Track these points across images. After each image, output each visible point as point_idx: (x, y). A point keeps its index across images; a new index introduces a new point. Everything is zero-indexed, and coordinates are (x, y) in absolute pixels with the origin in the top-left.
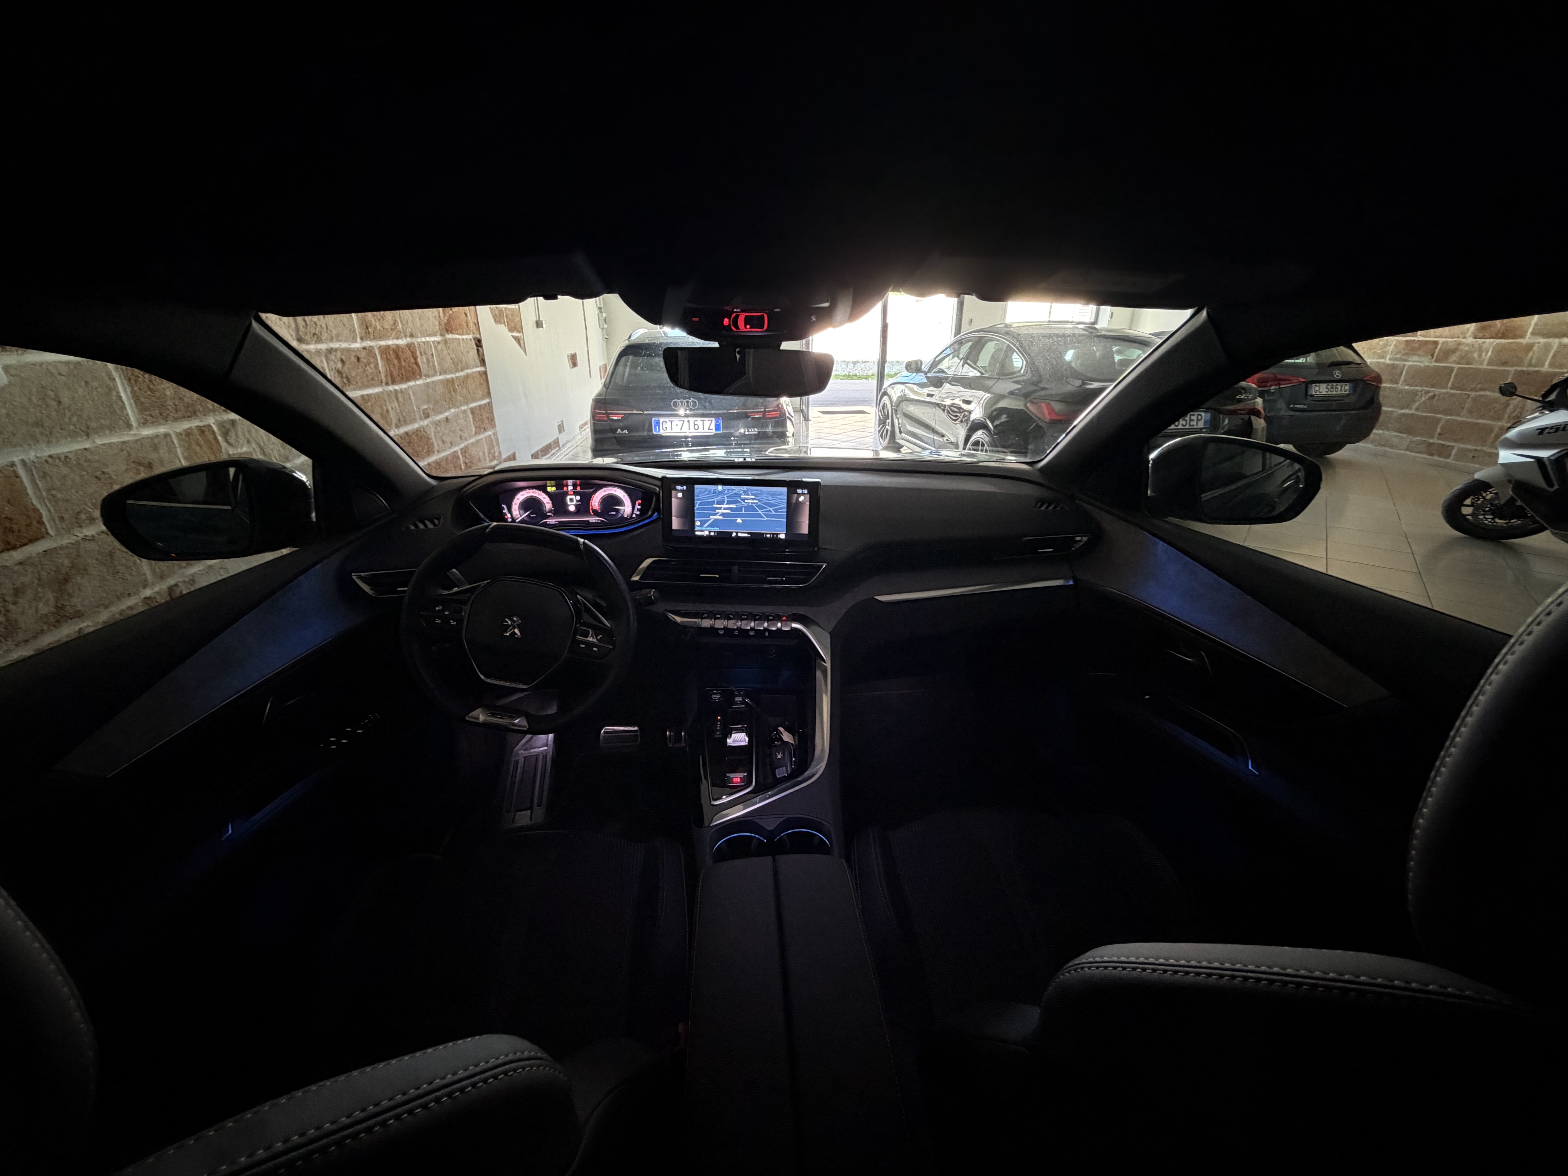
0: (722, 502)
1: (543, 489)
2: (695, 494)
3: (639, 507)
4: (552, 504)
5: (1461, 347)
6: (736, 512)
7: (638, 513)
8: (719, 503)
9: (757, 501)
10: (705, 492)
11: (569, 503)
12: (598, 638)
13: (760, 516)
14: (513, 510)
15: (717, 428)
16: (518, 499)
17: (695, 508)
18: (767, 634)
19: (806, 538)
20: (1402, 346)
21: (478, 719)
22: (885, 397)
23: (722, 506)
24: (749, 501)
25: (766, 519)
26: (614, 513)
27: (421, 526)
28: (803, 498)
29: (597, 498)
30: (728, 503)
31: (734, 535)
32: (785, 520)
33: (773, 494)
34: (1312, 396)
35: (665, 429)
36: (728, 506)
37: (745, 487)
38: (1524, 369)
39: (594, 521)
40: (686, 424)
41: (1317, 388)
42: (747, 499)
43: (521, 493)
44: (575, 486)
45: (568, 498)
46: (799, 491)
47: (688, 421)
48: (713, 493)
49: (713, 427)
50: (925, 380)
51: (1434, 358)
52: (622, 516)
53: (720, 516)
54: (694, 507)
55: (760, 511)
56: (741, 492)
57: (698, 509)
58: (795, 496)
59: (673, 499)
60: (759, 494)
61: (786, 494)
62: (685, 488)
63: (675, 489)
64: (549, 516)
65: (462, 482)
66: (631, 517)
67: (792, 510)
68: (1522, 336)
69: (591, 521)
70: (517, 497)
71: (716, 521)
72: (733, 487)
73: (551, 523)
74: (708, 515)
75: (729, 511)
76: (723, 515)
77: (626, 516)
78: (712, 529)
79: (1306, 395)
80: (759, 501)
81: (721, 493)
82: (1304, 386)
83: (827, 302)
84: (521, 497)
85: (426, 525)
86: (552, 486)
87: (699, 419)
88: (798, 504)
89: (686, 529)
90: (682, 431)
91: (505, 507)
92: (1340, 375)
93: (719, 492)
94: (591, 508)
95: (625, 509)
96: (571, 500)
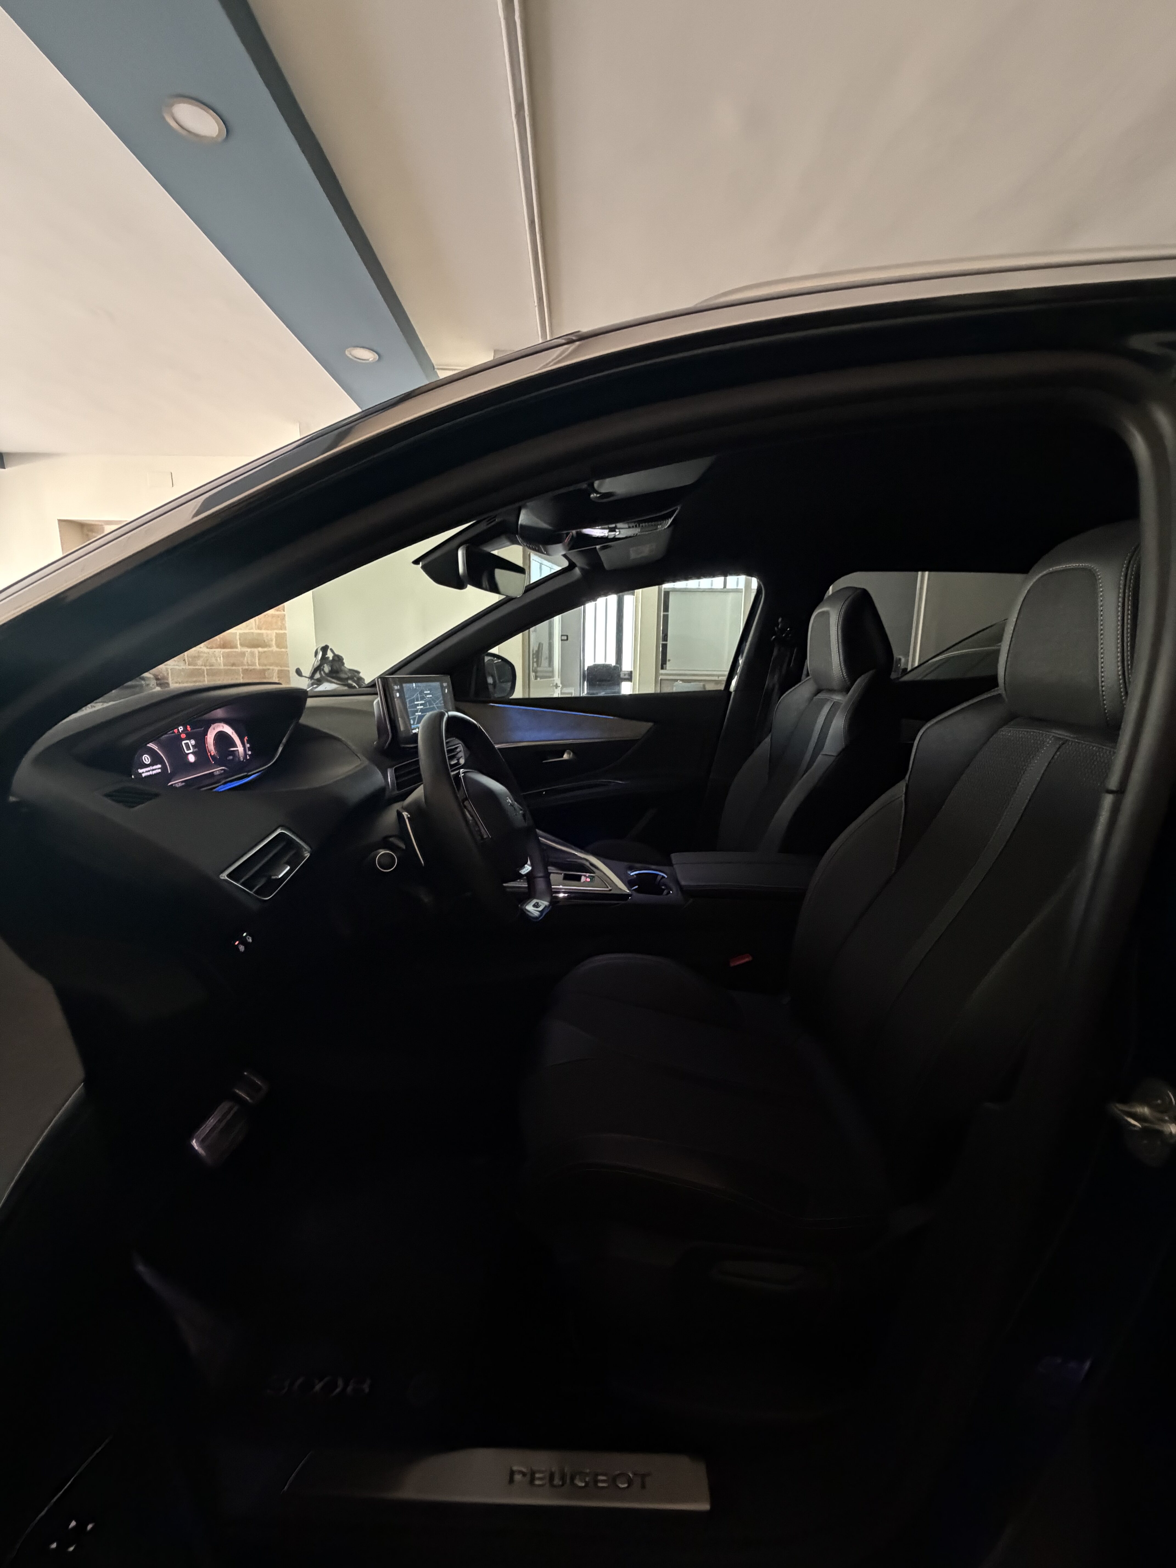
0: (418, 699)
2: (405, 694)
5: (202, 655)
6: (425, 708)
7: (250, 753)
9: (431, 696)
10: (409, 690)
11: (186, 751)
17: (407, 707)
26: (231, 757)
29: (210, 738)
30: (421, 700)
33: (436, 689)
38: (247, 667)
39: (218, 773)
42: (427, 694)
44: (184, 724)
45: (184, 743)
46: (444, 685)
51: (187, 663)
52: (240, 760)
54: (406, 705)
55: (434, 704)
56: (424, 688)
57: (409, 708)
58: (443, 689)
59: (395, 700)
61: (440, 688)
62: (398, 687)
63: (394, 689)
67: (445, 701)
68: (236, 647)
69: (215, 773)
71: (419, 717)
72: (419, 684)
74: (415, 713)
75: (422, 707)
76: (420, 711)
77: (242, 759)
81: (416, 690)
89: (406, 729)
94: (209, 754)
95: (238, 750)
96: (188, 746)
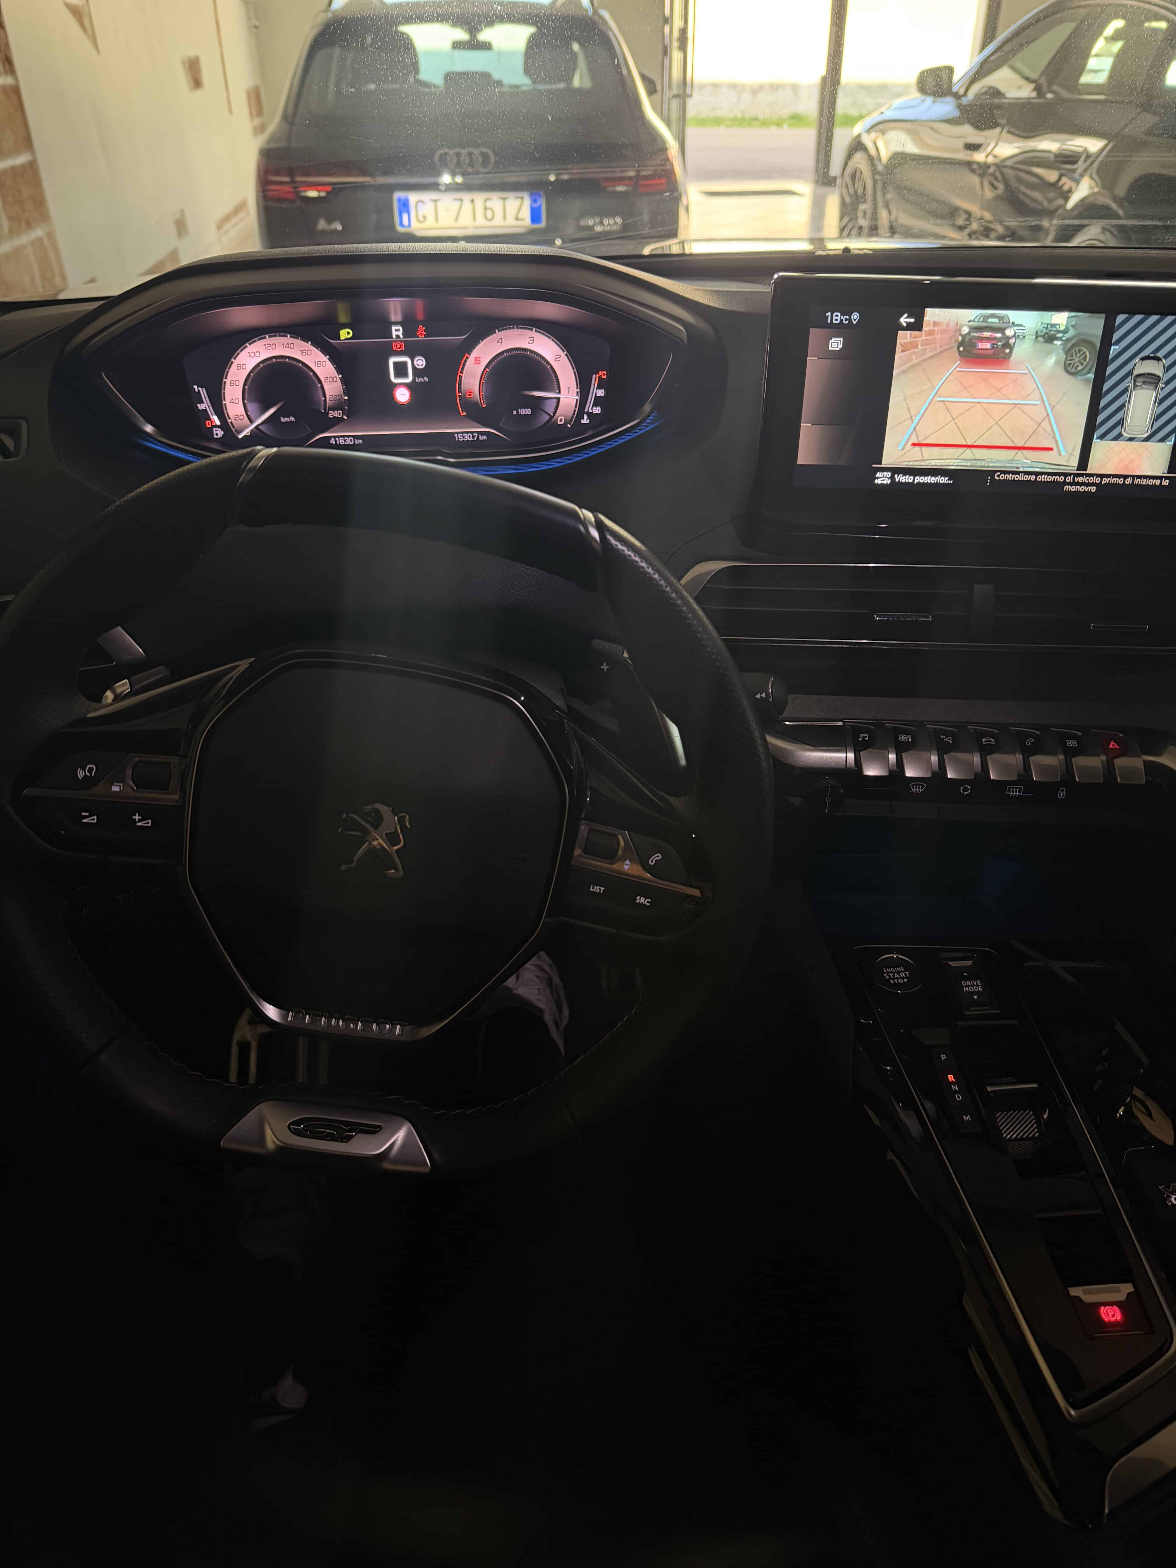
1: (313, 332)
3: (601, 393)
4: (344, 381)
7: (597, 410)
11: (393, 377)
14: (227, 402)
15: (535, 216)
16: (239, 367)
18: (1062, 794)
22: (859, 156)
26: (527, 412)
29: (477, 360)
35: (421, 219)
39: (467, 438)
40: (467, 205)
43: (251, 348)
44: (408, 324)
45: (392, 362)
47: (472, 201)
49: (526, 214)
50: (956, 114)
52: (551, 423)
54: (884, 385)
59: (811, 360)
62: (857, 317)
63: (823, 324)
64: (336, 422)
66: (577, 424)
69: (458, 438)
70: (236, 362)
73: (341, 441)
77: (560, 420)
84: (248, 359)
86: (342, 325)
87: (492, 196)
89: (846, 461)
90: (460, 223)
91: (203, 392)
94: (457, 394)
95: (558, 399)
96: (401, 370)
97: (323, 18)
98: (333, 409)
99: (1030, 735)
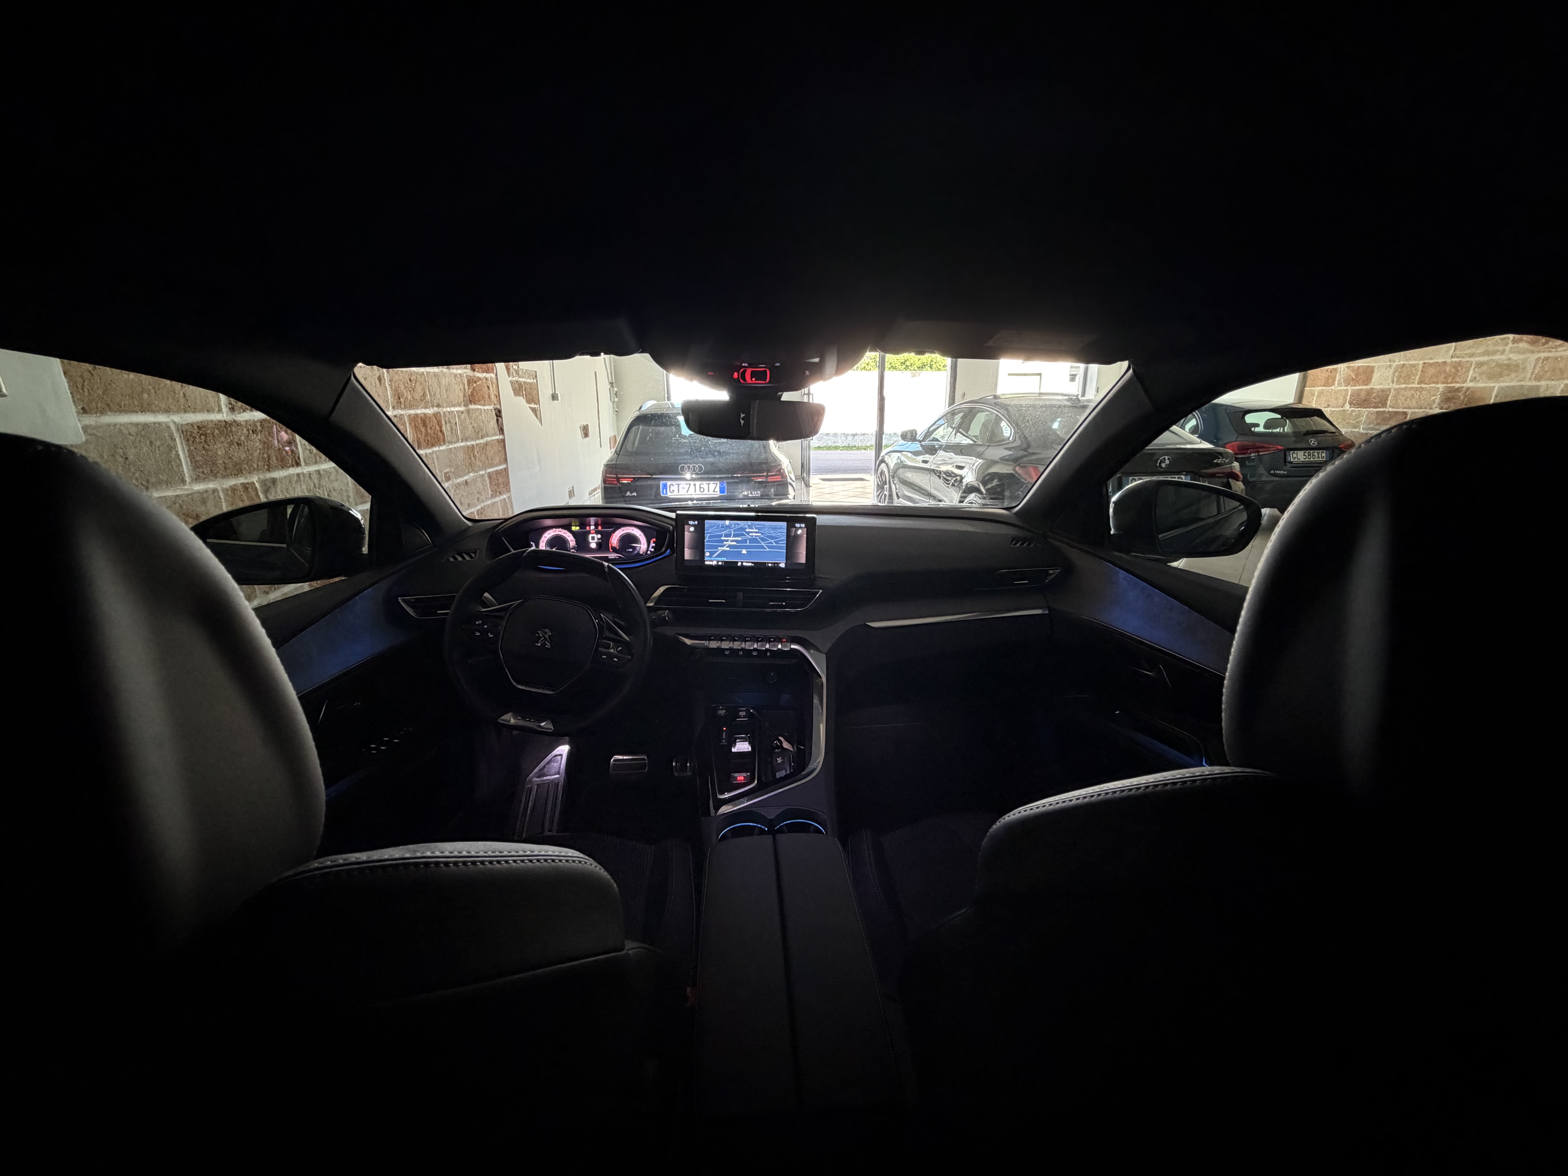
0: (728, 535)
1: (567, 527)
2: (706, 529)
3: (654, 545)
4: (576, 541)
6: (741, 545)
7: (653, 550)
8: (726, 536)
9: (760, 534)
10: (714, 526)
11: (590, 540)
12: (618, 650)
13: (763, 547)
14: (540, 547)
15: (722, 491)
16: (545, 537)
17: (705, 541)
18: (768, 654)
19: (803, 567)
20: (1374, 417)
21: (509, 721)
23: (729, 538)
24: (753, 534)
25: (768, 550)
26: (631, 550)
27: (460, 559)
28: (801, 530)
29: (616, 536)
30: (734, 536)
31: (739, 564)
32: (785, 551)
33: (774, 528)
34: (1291, 463)
35: (672, 491)
36: (734, 539)
37: (749, 522)
40: (692, 487)
41: (1295, 455)
42: (752, 532)
43: (548, 532)
44: (596, 525)
45: (590, 536)
46: (798, 525)
47: (695, 485)
48: (721, 527)
49: (718, 489)
50: (920, 449)
52: (638, 554)
53: (727, 547)
54: (704, 539)
55: (763, 543)
56: (746, 526)
57: (707, 542)
58: (794, 529)
59: (686, 533)
60: (762, 528)
61: (786, 528)
62: (696, 522)
63: (688, 524)
64: (573, 552)
65: (493, 524)
66: (646, 554)
67: (791, 541)
69: (610, 557)
70: (544, 536)
71: (724, 551)
72: (739, 522)
74: (717, 547)
75: (735, 543)
76: (729, 546)
77: (641, 553)
78: (720, 559)
79: (1285, 461)
80: (762, 534)
81: (729, 527)
82: (1282, 454)
83: (817, 357)
84: (548, 535)
85: (464, 558)
86: (576, 526)
87: (704, 483)
88: (797, 537)
89: (697, 559)
90: (689, 493)
91: (533, 544)
92: (1316, 443)
93: (726, 526)
94: (610, 545)
95: (641, 547)
96: (593, 538)
97: (637, 414)
98: (572, 549)
99: (759, 638)
